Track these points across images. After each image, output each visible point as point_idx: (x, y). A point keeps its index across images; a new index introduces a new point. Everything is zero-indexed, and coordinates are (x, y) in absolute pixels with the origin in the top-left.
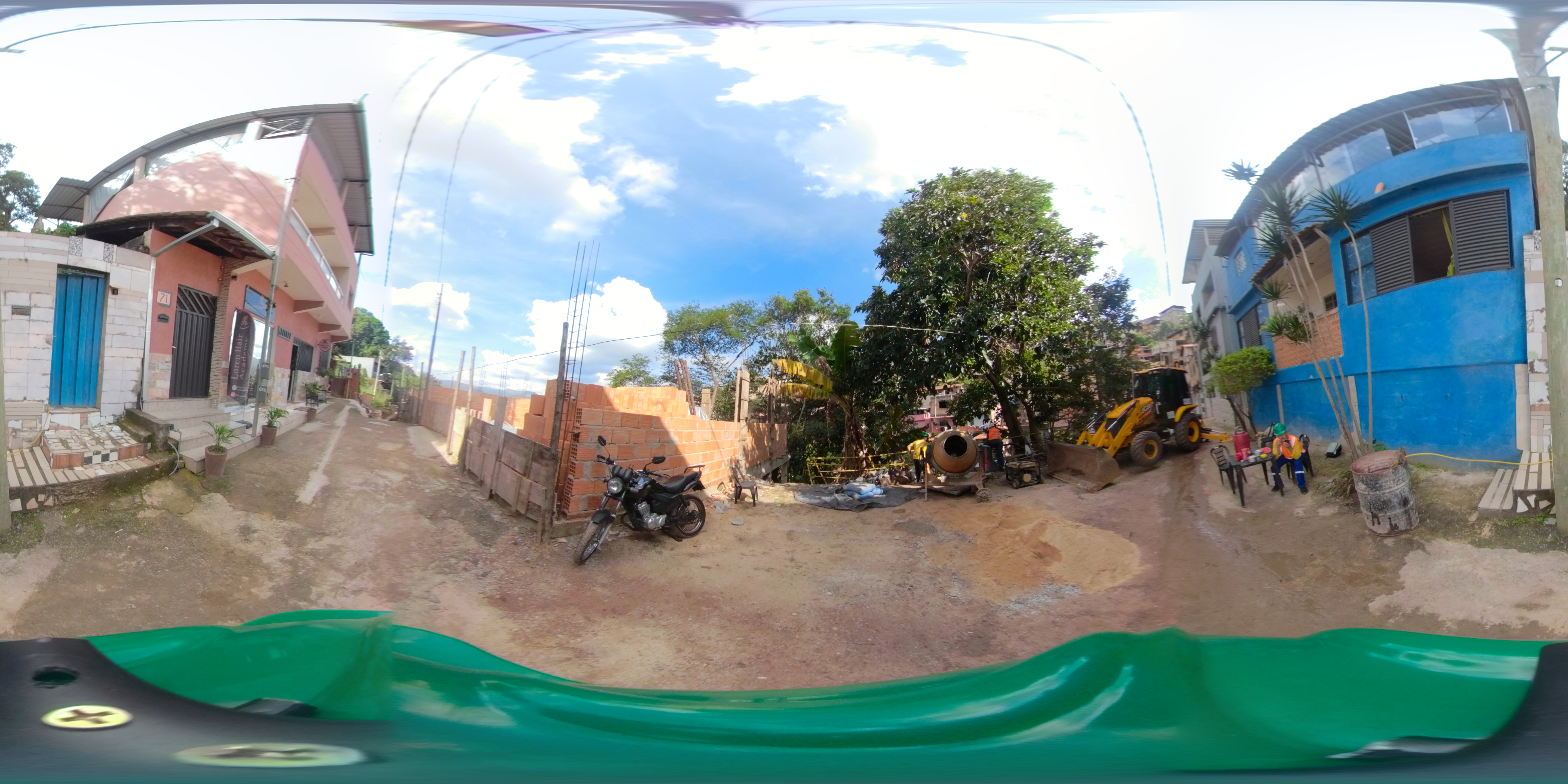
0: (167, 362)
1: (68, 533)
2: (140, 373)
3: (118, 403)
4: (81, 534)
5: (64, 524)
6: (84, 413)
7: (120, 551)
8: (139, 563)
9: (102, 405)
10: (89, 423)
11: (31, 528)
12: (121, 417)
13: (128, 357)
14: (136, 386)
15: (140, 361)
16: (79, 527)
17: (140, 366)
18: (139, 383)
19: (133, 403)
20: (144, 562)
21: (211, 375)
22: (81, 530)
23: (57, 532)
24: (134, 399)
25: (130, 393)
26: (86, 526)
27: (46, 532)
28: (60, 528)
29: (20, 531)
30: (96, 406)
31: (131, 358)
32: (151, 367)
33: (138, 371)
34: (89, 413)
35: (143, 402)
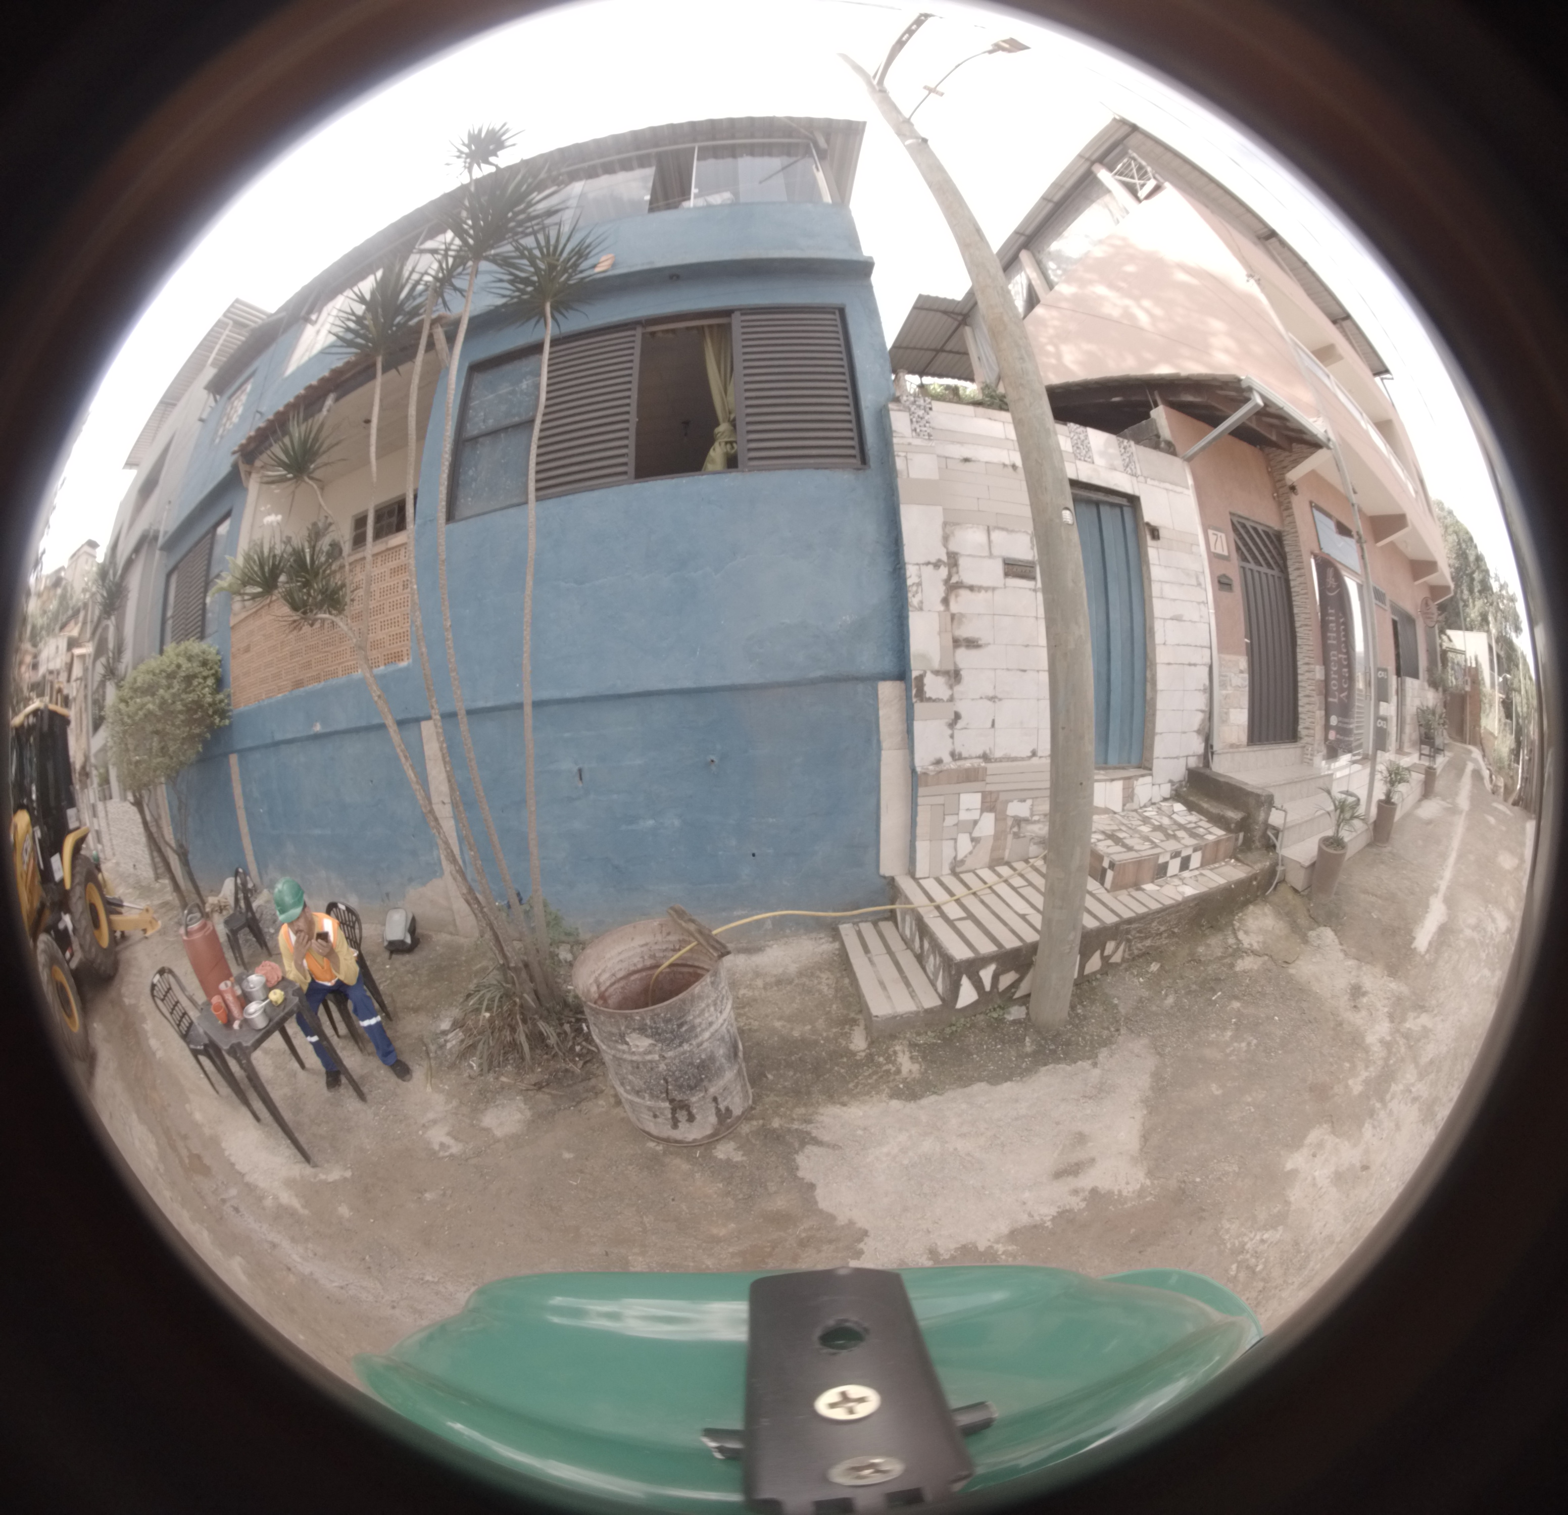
0: (1241, 672)
1: (1154, 1008)
2: (1207, 695)
3: (1177, 758)
4: (1172, 1007)
5: (1145, 993)
6: (1129, 778)
7: (1225, 1029)
8: (1249, 1044)
9: (1155, 762)
10: (1135, 799)
11: (1098, 1009)
12: (1181, 786)
13: (1190, 665)
14: (1203, 721)
15: (1207, 669)
16: (1166, 995)
17: (1207, 683)
18: (1208, 716)
19: (1199, 756)
20: (1255, 1041)
21: (1300, 695)
22: (1170, 1000)
23: (1138, 1008)
24: (1198, 746)
25: (1195, 735)
26: (1176, 992)
27: (1123, 1011)
28: (1141, 1000)
29: (1085, 1018)
30: (1145, 765)
31: (1195, 665)
32: (1223, 685)
33: (1204, 691)
34: (1137, 777)
35: (1212, 753)
